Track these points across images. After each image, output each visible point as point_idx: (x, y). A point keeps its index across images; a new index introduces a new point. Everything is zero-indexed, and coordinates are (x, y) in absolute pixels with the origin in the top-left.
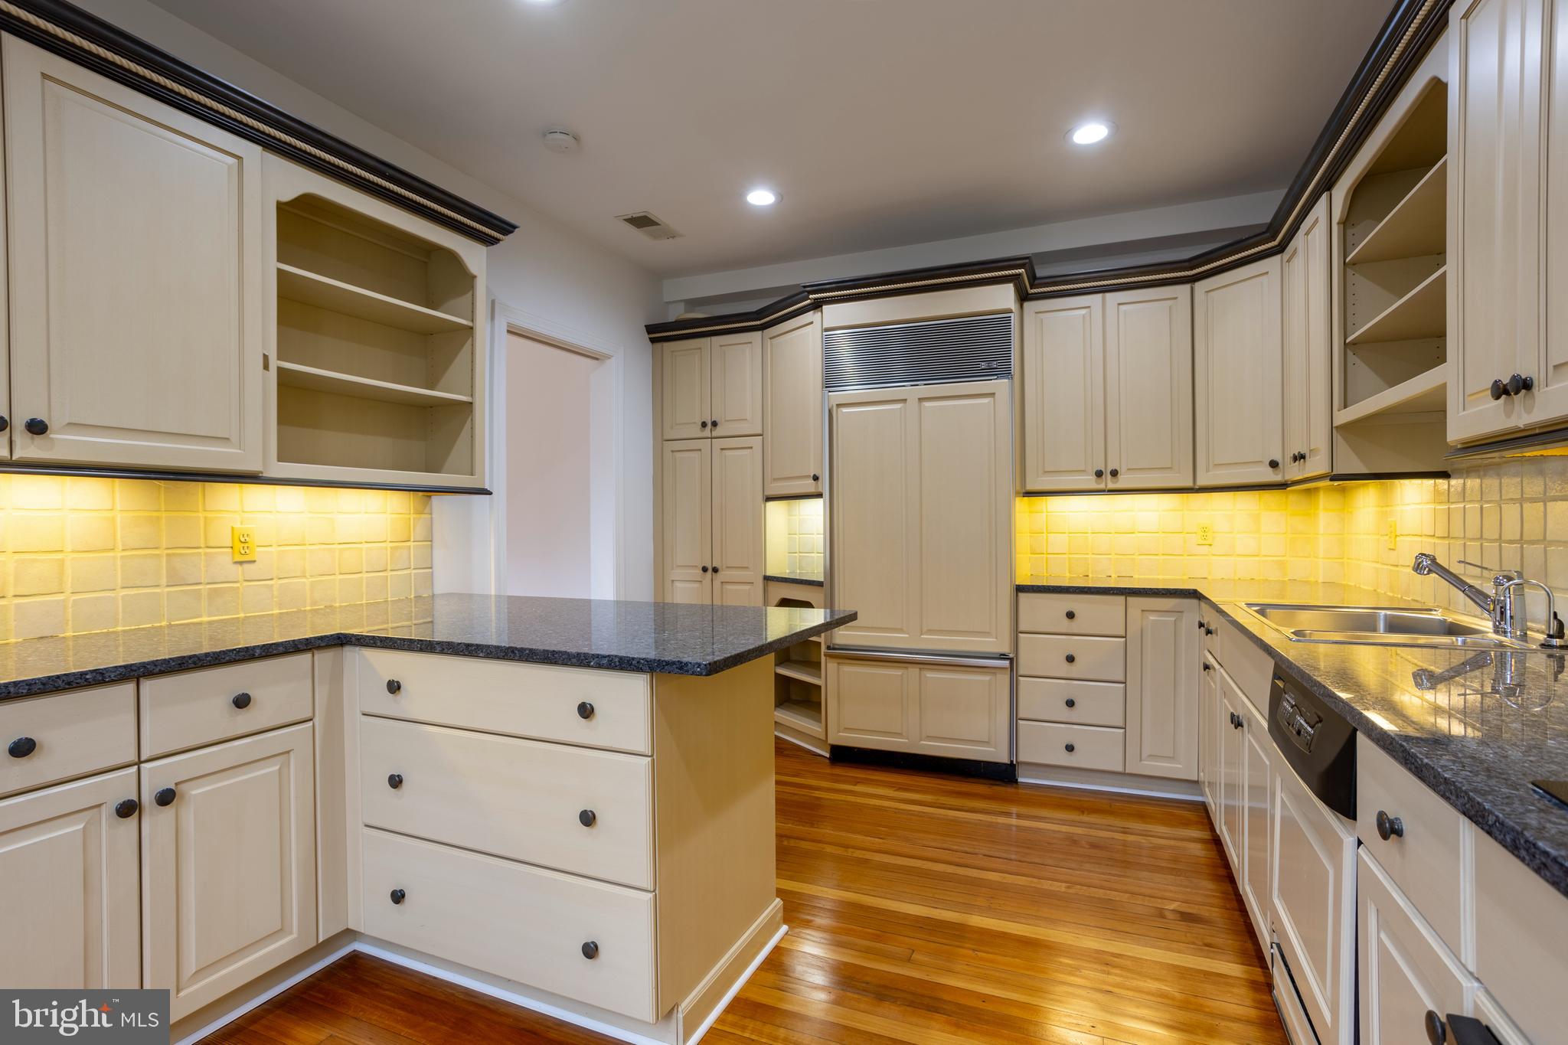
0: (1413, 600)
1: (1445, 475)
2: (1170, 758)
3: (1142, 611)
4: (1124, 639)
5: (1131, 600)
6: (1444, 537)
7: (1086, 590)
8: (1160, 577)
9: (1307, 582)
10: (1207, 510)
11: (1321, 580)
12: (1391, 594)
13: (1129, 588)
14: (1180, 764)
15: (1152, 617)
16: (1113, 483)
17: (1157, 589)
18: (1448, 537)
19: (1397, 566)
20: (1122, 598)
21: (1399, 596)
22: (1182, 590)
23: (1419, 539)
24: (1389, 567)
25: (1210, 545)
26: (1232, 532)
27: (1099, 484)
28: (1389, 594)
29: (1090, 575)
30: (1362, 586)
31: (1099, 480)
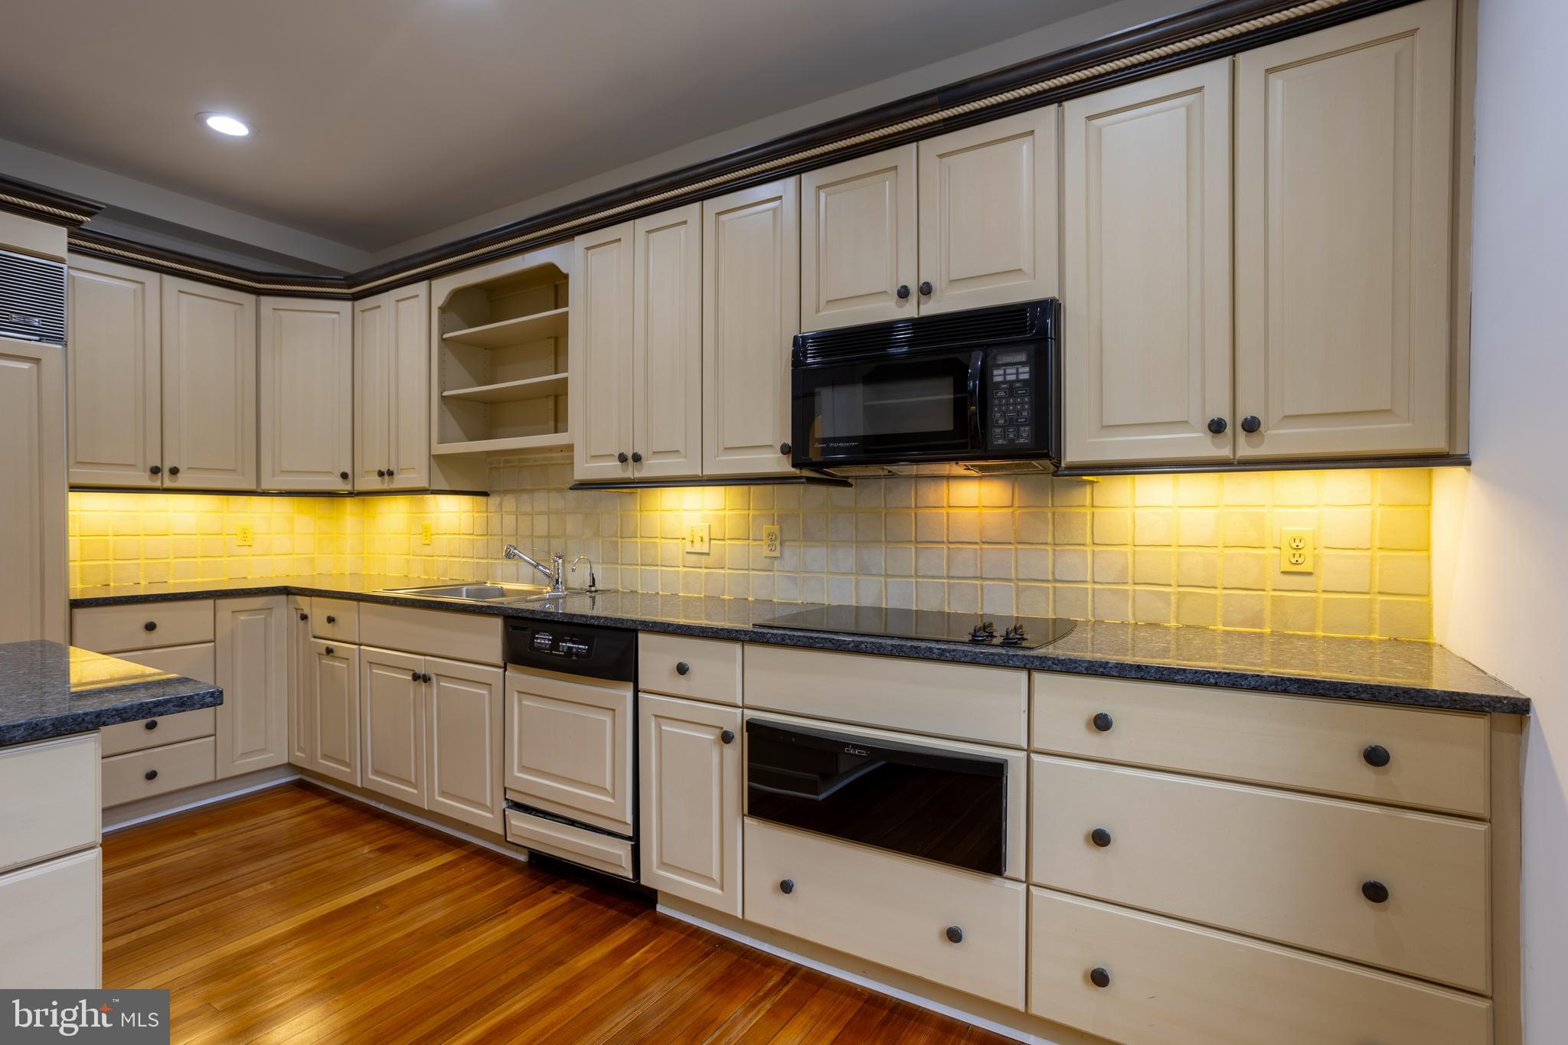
0: (450, 579)
1: (485, 494)
2: (262, 750)
3: (233, 612)
4: (213, 644)
5: (221, 602)
6: (482, 535)
7: (170, 597)
8: (199, 580)
9: (331, 575)
10: (246, 512)
11: (347, 572)
12: (427, 577)
13: (220, 591)
14: (271, 753)
15: (242, 617)
16: (172, 481)
17: (249, 589)
18: (487, 535)
19: (433, 556)
20: (211, 602)
21: (435, 578)
22: (273, 588)
23: (459, 536)
24: (423, 558)
25: (250, 546)
26: (269, 534)
27: (154, 481)
28: (423, 577)
29: (112, 584)
30: (388, 574)
31: (154, 477)
